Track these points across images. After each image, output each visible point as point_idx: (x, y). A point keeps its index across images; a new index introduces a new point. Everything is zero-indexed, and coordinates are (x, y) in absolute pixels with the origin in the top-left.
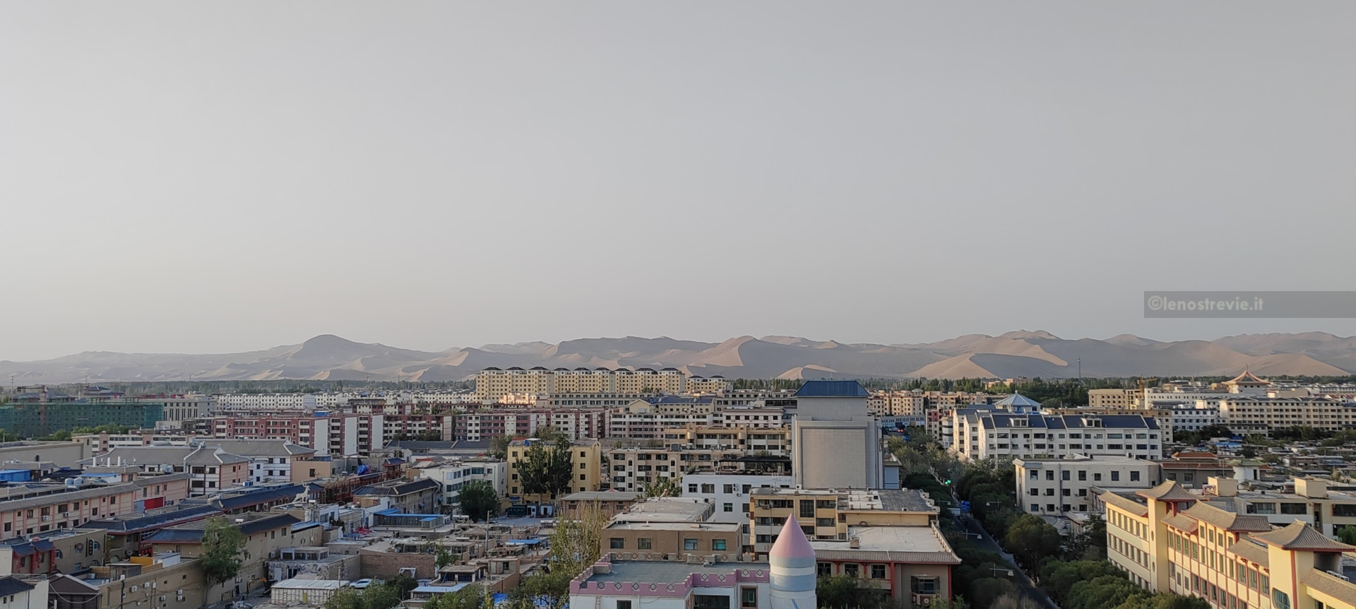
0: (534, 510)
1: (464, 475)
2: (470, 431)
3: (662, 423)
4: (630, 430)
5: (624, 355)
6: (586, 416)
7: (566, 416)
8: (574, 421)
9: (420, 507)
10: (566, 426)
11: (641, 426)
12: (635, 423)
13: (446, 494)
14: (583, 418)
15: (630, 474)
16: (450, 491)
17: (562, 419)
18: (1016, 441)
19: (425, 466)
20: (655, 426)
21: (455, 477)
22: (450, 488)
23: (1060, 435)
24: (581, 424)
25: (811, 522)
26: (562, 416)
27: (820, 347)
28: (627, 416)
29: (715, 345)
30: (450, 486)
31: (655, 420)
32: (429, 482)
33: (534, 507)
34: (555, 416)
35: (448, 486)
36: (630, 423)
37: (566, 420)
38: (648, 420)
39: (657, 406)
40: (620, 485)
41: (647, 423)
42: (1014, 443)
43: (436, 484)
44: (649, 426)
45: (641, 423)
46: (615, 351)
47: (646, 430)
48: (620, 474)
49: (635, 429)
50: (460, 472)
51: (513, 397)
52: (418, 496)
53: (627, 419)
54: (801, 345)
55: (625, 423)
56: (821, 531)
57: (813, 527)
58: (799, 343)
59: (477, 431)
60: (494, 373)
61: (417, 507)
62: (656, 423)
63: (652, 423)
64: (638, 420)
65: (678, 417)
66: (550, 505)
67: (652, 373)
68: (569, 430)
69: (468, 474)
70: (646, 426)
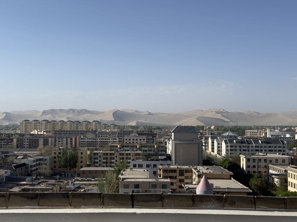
0: (63, 174)
1: (36, 161)
2: (25, 145)
3: (100, 141)
4: (87, 144)
5: (69, 116)
6: (70, 139)
7: (62, 139)
8: (65, 141)
9: (21, 174)
10: (62, 143)
11: (91, 143)
12: (89, 141)
13: (30, 169)
14: (69, 140)
15: (100, 161)
16: (32, 167)
17: (61, 140)
18: (236, 148)
19: (21, 158)
20: (97, 143)
21: (33, 162)
22: (31, 166)
23: (251, 146)
24: (68, 142)
25: (182, 178)
26: (61, 139)
27: (143, 114)
28: (86, 139)
29: (103, 112)
30: (32, 165)
31: (97, 140)
32: (24, 164)
33: (63, 173)
34: (58, 139)
35: (31, 165)
36: (88, 141)
37: (62, 140)
38: (95, 140)
39: (96, 135)
40: (96, 165)
41: (94, 142)
42: (236, 149)
43: (26, 165)
44: (95, 143)
45: (91, 142)
46: (65, 114)
47: (94, 144)
48: (96, 161)
49: (89, 144)
50: (35, 160)
51: (36, 131)
52: (20, 170)
53: (86, 140)
54: (136, 113)
55: (85, 141)
56: (186, 181)
57: (184, 179)
58: (135, 112)
59: (27, 145)
60: (27, 122)
61: (20, 174)
62: (97, 142)
63: (96, 142)
64: (90, 140)
65: (106, 139)
66: (69, 172)
67: (89, 123)
68: (64, 144)
69: (38, 161)
70: (94, 143)
